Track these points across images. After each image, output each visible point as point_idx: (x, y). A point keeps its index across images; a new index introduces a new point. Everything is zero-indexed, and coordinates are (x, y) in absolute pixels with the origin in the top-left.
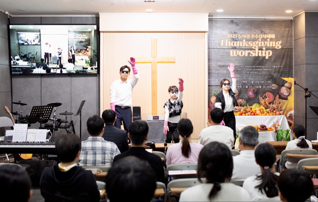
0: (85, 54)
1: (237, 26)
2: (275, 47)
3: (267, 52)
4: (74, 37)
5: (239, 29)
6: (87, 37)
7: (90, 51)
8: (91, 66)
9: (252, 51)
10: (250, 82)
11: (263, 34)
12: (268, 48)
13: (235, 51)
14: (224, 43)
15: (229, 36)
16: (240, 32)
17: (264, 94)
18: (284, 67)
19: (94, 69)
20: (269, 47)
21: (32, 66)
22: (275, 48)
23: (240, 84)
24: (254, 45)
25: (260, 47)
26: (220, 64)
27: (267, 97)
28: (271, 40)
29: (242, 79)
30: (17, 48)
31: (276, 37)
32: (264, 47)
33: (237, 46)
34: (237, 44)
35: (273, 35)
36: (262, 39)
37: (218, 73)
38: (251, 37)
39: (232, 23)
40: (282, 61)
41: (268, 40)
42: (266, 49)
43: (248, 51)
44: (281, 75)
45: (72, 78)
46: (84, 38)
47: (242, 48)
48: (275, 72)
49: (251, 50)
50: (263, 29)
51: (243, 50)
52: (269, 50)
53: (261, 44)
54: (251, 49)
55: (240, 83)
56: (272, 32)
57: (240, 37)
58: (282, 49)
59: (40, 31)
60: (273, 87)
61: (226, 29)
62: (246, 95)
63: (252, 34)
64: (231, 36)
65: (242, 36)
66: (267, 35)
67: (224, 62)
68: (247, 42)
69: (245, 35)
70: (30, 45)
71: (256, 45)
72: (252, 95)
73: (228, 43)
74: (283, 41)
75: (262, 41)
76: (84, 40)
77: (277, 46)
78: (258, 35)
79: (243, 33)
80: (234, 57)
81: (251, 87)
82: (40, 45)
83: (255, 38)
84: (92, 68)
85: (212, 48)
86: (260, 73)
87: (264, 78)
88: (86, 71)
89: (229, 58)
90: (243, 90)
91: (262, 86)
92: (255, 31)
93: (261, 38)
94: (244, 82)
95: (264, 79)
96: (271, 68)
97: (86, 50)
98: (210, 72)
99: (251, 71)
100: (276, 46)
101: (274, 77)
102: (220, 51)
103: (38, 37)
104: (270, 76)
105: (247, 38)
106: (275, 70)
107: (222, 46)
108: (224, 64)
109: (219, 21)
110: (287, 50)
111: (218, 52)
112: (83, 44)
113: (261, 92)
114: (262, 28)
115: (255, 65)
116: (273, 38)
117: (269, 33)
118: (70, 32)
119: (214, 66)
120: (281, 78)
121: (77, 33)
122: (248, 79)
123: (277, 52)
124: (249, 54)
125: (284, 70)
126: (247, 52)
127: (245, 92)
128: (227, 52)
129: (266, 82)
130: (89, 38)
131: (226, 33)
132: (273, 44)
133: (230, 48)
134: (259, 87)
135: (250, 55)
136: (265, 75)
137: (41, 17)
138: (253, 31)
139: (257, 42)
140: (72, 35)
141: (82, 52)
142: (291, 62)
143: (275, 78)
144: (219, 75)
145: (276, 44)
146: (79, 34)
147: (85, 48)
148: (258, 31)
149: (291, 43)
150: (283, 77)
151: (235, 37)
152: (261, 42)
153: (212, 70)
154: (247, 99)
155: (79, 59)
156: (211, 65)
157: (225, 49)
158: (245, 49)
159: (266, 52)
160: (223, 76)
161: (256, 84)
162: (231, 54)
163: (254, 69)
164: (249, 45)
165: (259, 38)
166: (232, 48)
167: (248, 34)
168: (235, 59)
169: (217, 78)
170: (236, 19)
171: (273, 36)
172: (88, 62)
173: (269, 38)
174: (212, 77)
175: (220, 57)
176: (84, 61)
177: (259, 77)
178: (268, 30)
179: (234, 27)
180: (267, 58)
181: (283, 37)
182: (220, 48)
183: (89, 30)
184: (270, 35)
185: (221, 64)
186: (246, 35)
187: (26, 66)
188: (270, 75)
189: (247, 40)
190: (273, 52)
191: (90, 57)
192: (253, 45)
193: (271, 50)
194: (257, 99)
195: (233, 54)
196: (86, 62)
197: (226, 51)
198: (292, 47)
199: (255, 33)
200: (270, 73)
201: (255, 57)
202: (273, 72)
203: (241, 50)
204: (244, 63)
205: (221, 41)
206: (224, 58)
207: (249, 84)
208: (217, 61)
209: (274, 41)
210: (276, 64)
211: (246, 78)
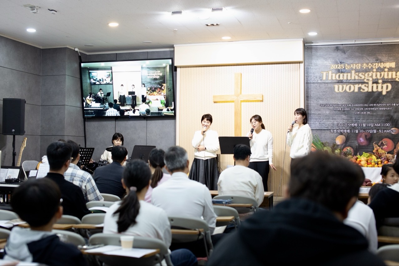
0: (160, 93)
1: (343, 54)
3: (385, 86)
4: (148, 74)
5: (347, 58)
6: (162, 73)
7: (165, 90)
8: (166, 107)
9: (364, 85)
10: (361, 125)
11: (378, 63)
12: (385, 81)
13: (341, 86)
14: (326, 76)
15: (333, 67)
16: (348, 61)
17: (380, 141)
19: (170, 110)
20: (387, 79)
21: (104, 108)
22: (395, 80)
23: (348, 128)
24: (367, 77)
25: (375, 79)
26: (321, 102)
27: (384, 145)
28: (390, 69)
29: (351, 121)
30: (89, 88)
31: (397, 66)
32: (380, 79)
33: (343, 79)
34: (343, 77)
35: (393, 63)
36: (377, 69)
37: (319, 114)
38: (363, 67)
39: (337, 51)
42: (383, 82)
43: (359, 84)
45: (148, 121)
46: (159, 74)
47: (350, 82)
48: (395, 112)
49: (362, 84)
50: (378, 57)
51: (352, 84)
52: (387, 83)
53: (376, 76)
54: (363, 83)
55: (348, 127)
56: (392, 60)
57: (347, 67)
59: (111, 69)
60: (393, 131)
61: (329, 58)
62: (355, 142)
63: (363, 63)
64: (335, 67)
65: (351, 66)
66: (384, 64)
67: (327, 100)
68: (357, 74)
69: (354, 65)
70: (102, 84)
71: (369, 77)
72: (364, 142)
73: (332, 76)
75: (377, 72)
76: (158, 77)
78: (371, 64)
79: (351, 62)
80: (340, 93)
81: (362, 131)
82: (112, 84)
83: (368, 68)
84: (168, 109)
85: (312, 82)
86: (375, 114)
87: (380, 119)
88: (162, 113)
89: (333, 95)
90: (352, 135)
91: (378, 130)
92: (368, 60)
93: (377, 67)
94: (353, 125)
95: (381, 121)
96: (389, 107)
97: (161, 88)
98: (309, 112)
99: (362, 111)
100: (396, 78)
101: (395, 118)
102: (321, 86)
103: (110, 75)
104: (388, 117)
105: (357, 68)
106: (396, 109)
107: (324, 80)
108: (327, 102)
109: (320, 49)
111: (319, 88)
112: (157, 81)
113: (376, 138)
114: (377, 55)
115: (368, 104)
116: (392, 67)
117: (387, 61)
118: (143, 68)
119: (314, 105)
121: (151, 70)
122: (359, 122)
124: (360, 88)
126: (357, 86)
127: (354, 138)
128: (331, 87)
129: (383, 125)
130: (164, 75)
131: (329, 63)
132: (392, 76)
133: (334, 82)
134: (373, 132)
135: (362, 90)
136: (382, 116)
137: (116, 54)
138: (365, 59)
139: (370, 74)
140: (145, 72)
141: (157, 91)
143: (395, 120)
144: (320, 117)
145: (396, 76)
146: (153, 70)
147: (160, 87)
148: (372, 59)
151: (341, 68)
153: (311, 110)
154: (357, 147)
155: (154, 100)
156: (310, 103)
158: (354, 83)
159: (382, 85)
160: (326, 118)
161: (370, 128)
162: (336, 90)
163: (367, 109)
164: (359, 78)
165: (374, 67)
166: (337, 82)
167: (359, 63)
168: (342, 96)
169: (317, 120)
170: (342, 45)
171: (393, 65)
172: (163, 102)
173: (387, 67)
174: (311, 119)
175: (321, 94)
176: (159, 102)
177: (374, 119)
178: (386, 57)
179: (340, 55)
180: (384, 93)
182: (322, 82)
183: (164, 65)
184: (389, 63)
186: (356, 65)
187: (99, 108)
188: (389, 115)
189: (357, 71)
190: (392, 86)
191: (165, 97)
192: (365, 77)
193: (391, 84)
194: (371, 147)
195: (338, 90)
196: (161, 103)
197: (329, 85)
199: (367, 61)
200: (389, 113)
201: (368, 92)
202: (392, 111)
203: (349, 84)
204: (353, 101)
205: (323, 73)
206: (327, 95)
207: (360, 128)
208: (317, 98)
209: (394, 71)
210: (397, 101)
211: (356, 119)
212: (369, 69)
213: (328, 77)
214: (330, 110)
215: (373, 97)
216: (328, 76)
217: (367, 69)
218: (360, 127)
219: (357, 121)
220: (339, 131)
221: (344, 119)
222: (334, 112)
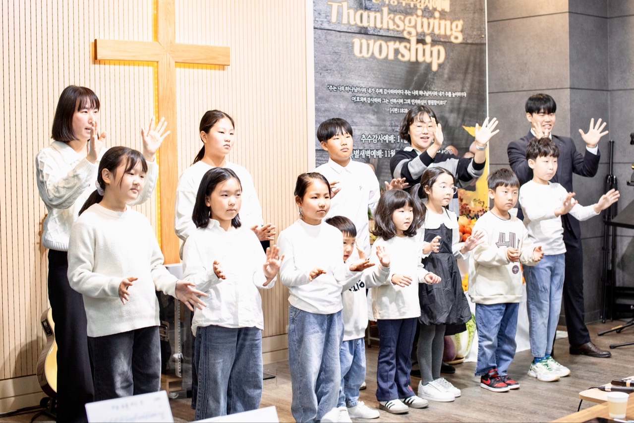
2: (450, 36)
3: (435, 49)
9: (403, 44)
12: (436, 39)
13: (364, 42)
14: (338, 12)
18: (469, 94)
20: (438, 35)
22: (449, 40)
23: (379, 147)
24: (408, 27)
25: (421, 35)
26: (330, 79)
28: (443, 15)
29: (383, 130)
31: (452, 8)
32: (428, 34)
33: (369, 26)
34: (368, 22)
35: (446, 1)
36: (423, 12)
37: (326, 111)
38: (401, 1)
40: (464, 80)
41: (437, 14)
42: (433, 41)
43: (395, 42)
44: (463, 120)
47: (380, 34)
48: (451, 111)
49: (400, 42)
51: (383, 40)
52: (438, 45)
54: (402, 39)
55: (379, 143)
58: (464, 44)
66: (434, 1)
67: (340, 76)
68: (392, 16)
71: (412, 27)
73: (348, 16)
74: (466, 20)
75: (423, 16)
77: (455, 34)
80: (365, 59)
83: (410, 5)
89: (351, 64)
93: (423, 7)
94: (386, 138)
96: (442, 98)
99: (402, 106)
100: (452, 34)
101: (450, 125)
102: (329, 37)
105: (392, 2)
106: (452, 104)
107: (334, 24)
108: (341, 80)
110: (475, 47)
111: (325, 42)
115: (410, 89)
116: (446, 10)
120: (464, 129)
123: (455, 52)
124: (397, 51)
125: (469, 106)
126: (393, 45)
128: (347, 43)
132: (445, 29)
133: (353, 31)
135: (400, 57)
139: (413, 18)
142: (482, 83)
143: (451, 127)
145: (451, 30)
149: (481, 29)
150: (466, 126)
152: (422, 19)
157: (342, 34)
158: (388, 38)
159: (432, 48)
162: (357, 51)
163: (408, 101)
165: (418, 6)
166: (357, 30)
168: (367, 67)
171: (447, 4)
173: (438, 9)
175: (329, 57)
180: (435, 68)
181: (465, 9)
182: (330, 28)
185: (332, 79)
189: (392, 10)
190: (446, 52)
192: (405, 25)
193: (444, 46)
195: (361, 52)
197: (344, 38)
198: (482, 42)
200: (442, 112)
201: (409, 62)
202: (447, 109)
203: (378, 39)
204: (386, 81)
205: (332, 5)
206: (340, 62)
207: (398, 145)
208: (322, 69)
209: (448, 19)
210: (454, 86)
211: (392, 126)
212: (410, 8)
213: (342, 16)
214: (346, 99)
215: (419, 74)
216: (342, 13)
217: (408, 7)
218: (398, 143)
219: (393, 130)
220: (363, 154)
221: (371, 125)
222: (353, 105)
